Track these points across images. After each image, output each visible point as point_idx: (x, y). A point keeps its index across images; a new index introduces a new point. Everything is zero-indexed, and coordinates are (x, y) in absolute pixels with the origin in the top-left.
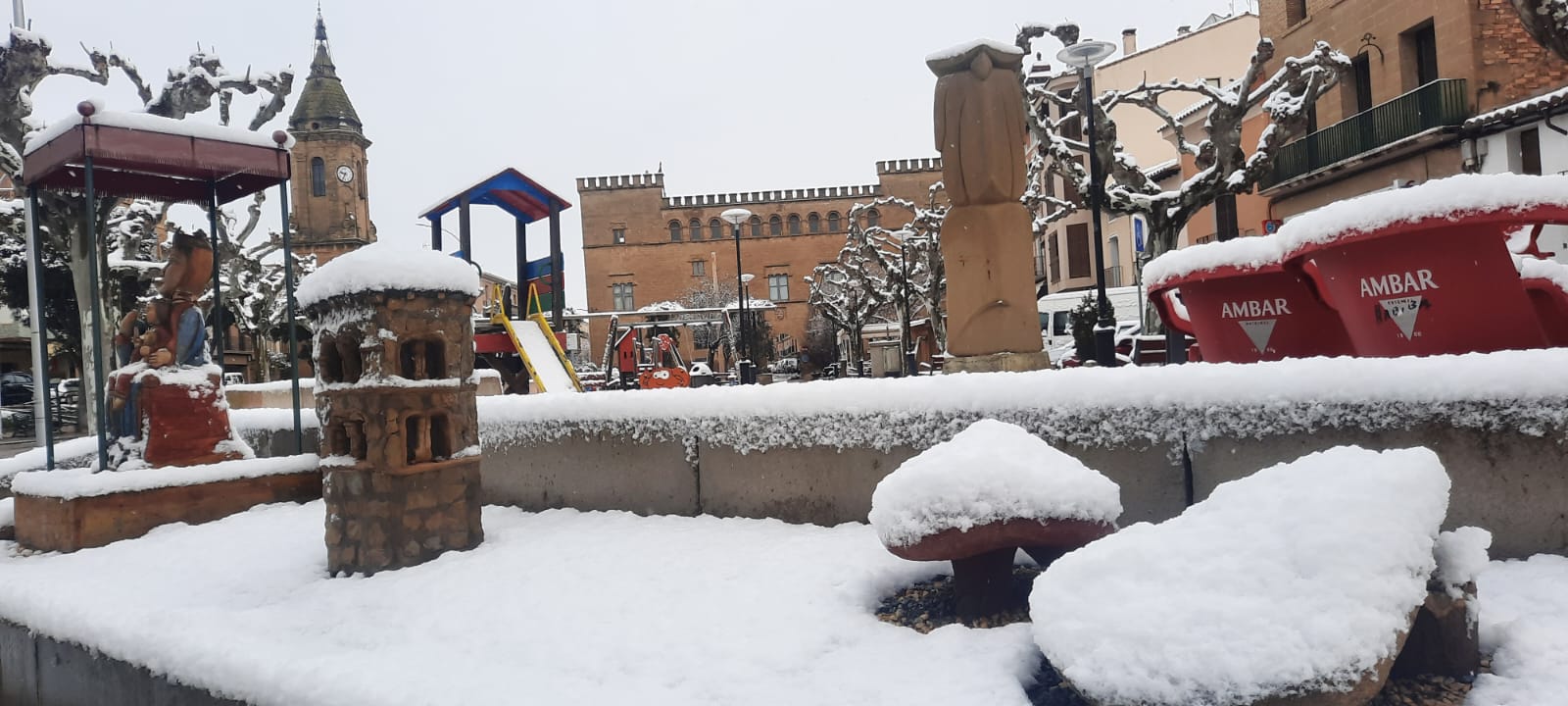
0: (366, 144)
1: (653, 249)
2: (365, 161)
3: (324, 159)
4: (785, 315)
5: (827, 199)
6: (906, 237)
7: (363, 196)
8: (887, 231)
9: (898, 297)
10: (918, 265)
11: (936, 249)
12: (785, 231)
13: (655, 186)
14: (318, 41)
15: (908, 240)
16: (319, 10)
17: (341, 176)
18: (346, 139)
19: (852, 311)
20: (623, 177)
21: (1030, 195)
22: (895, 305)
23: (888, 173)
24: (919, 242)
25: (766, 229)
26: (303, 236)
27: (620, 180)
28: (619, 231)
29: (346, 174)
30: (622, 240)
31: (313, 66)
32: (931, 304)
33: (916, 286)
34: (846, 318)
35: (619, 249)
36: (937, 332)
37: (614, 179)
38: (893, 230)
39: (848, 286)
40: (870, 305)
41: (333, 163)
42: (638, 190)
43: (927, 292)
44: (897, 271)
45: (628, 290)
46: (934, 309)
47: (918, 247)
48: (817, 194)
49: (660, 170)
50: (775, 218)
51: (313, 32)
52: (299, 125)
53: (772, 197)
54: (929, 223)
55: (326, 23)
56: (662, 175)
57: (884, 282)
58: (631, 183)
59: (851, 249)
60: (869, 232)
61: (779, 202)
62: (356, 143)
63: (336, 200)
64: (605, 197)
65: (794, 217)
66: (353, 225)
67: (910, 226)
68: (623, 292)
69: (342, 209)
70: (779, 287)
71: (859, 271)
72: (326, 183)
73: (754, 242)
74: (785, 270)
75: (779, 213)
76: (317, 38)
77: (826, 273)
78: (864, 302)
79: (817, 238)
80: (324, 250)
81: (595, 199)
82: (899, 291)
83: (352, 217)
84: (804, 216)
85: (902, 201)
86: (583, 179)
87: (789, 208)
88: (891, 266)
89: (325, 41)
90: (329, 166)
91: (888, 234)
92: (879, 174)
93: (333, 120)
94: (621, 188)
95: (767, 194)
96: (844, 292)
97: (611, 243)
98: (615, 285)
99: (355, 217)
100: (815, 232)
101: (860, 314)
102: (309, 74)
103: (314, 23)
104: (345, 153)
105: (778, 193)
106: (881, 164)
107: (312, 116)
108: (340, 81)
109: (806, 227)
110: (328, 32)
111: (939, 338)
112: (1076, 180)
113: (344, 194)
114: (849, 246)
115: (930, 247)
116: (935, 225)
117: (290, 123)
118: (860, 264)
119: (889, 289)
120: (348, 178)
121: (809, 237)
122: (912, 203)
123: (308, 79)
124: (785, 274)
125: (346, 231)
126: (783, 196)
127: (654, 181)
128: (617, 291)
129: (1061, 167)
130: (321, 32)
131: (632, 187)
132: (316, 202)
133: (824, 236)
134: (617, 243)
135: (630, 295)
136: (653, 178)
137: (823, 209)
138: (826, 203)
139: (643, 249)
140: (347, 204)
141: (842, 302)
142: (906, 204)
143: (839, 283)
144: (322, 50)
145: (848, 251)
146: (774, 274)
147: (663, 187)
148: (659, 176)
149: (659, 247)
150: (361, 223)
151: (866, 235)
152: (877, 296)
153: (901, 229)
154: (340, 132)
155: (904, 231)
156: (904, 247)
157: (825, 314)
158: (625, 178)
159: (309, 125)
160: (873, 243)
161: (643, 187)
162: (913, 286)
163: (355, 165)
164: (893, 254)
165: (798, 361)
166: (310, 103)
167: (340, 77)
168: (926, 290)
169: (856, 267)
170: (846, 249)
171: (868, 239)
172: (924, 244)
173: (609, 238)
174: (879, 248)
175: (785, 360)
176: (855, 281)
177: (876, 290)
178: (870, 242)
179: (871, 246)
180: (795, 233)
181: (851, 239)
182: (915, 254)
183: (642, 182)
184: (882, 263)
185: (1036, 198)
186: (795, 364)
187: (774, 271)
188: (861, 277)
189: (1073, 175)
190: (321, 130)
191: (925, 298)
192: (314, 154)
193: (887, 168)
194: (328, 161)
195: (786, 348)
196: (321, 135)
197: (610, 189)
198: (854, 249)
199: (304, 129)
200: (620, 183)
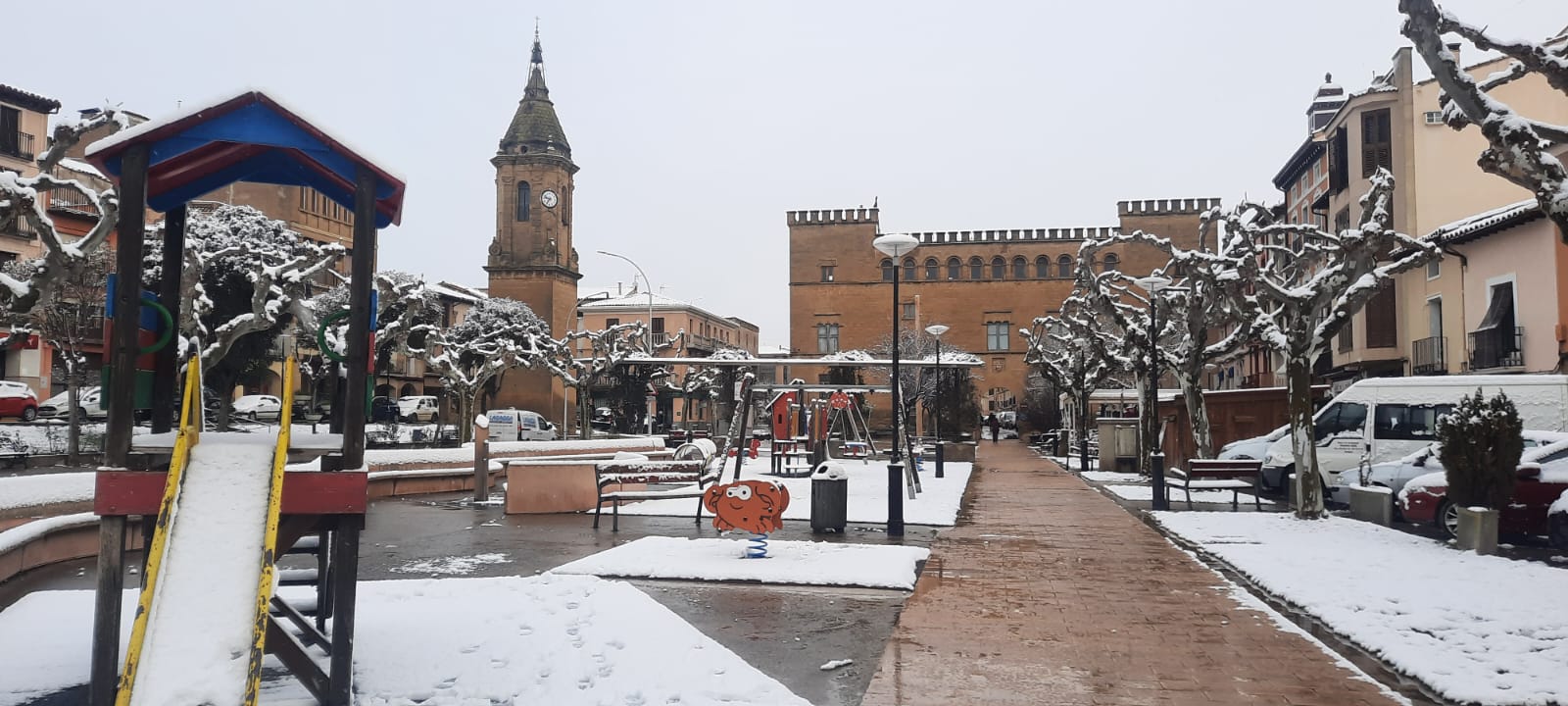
0: (573, 169)
1: (863, 289)
2: (571, 187)
3: (530, 184)
4: (1004, 367)
5: (1059, 241)
6: (1157, 287)
7: (567, 222)
8: (1129, 278)
9: (1139, 366)
10: (1170, 324)
11: (1200, 305)
12: (1009, 274)
13: (868, 221)
14: (533, 64)
15: (1158, 293)
16: (537, 32)
17: (545, 201)
18: (552, 163)
19: (1078, 374)
20: (835, 211)
21: (1372, 229)
22: (1135, 373)
23: (1130, 214)
24: (1174, 294)
25: (988, 272)
26: (505, 262)
27: (832, 214)
28: (827, 269)
29: (550, 199)
30: (831, 278)
31: (527, 90)
32: (1188, 380)
33: (1167, 355)
34: (1069, 382)
35: (827, 288)
36: (1194, 419)
37: (826, 213)
38: (1138, 278)
39: (1074, 344)
40: (1101, 368)
41: (540, 187)
42: (851, 226)
43: (1182, 364)
44: (1141, 332)
45: (833, 332)
46: (1192, 388)
47: (1172, 301)
48: (1047, 235)
49: (876, 205)
50: (998, 260)
51: (530, 55)
52: (509, 149)
53: (997, 237)
54: (1195, 267)
55: (542, 46)
56: (878, 210)
57: (1121, 341)
58: (844, 218)
59: (1078, 300)
60: (1104, 278)
61: (1003, 242)
62: (563, 169)
63: (538, 224)
64: (816, 232)
65: (1019, 260)
66: (554, 252)
67: (1161, 272)
68: (828, 332)
69: (543, 233)
70: (998, 335)
71: (1088, 328)
72: (531, 207)
73: (973, 286)
74: (1008, 317)
75: (1003, 255)
76: (533, 61)
77: (1048, 325)
78: (1094, 363)
79: (1045, 284)
80: (524, 276)
81: (807, 233)
82: (1141, 356)
83: (553, 243)
84: (1031, 259)
85: (1153, 236)
86: (795, 212)
87: (1015, 250)
88: (1133, 326)
89: (540, 65)
90: (534, 191)
91: (1132, 282)
92: (1120, 216)
93: (540, 144)
94: (833, 223)
95: (990, 233)
96: (1068, 350)
97: (819, 281)
98: (820, 325)
99: (556, 243)
100: (1042, 276)
101: (1088, 376)
102: (522, 98)
103: (531, 46)
104: (551, 178)
105: (1003, 233)
106: (1123, 205)
107: (522, 138)
108: (552, 104)
109: (1032, 271)
110: (544, 55)
111: (1197, 428)
112: (1546, 185)
113: (547, 219)
114: (1078, 295)
115: (1192, 302)
116: (1204, 271)
117: (500, 145)
118: (1091, 320)
119: (1126, 352)
120: (552, 203)
121: (1036, 282)
122: (1167, 240)
123: (521, 102)
124: (1006, 322)
125: (545, 257)
126: (1009, 236)
127: (868, 217)
128: (822, 331)
129: (1510, 158)
130: (537, 57)
131: (844, 222)
132: (520, 226)
133: (1052, 282)
134: (825, 280)
135: (836, 337)
136: (868, 213)
137: (1054, 252)
138: (1057, 246)
139: (852, 287)
140: (548, 230)
141: (1066, 362)
142: (1159, 241)
143: (1064, 338)
144: (537, 73)
145: (1075, 301)
146: (994, 321)
147: (878, 223)
148: (875, 211)
149: (869, 287)
150: (563, 250)
151: (1099, 282)
152: (1110, 360)
153: (1149, 276)
154: (546, 156)
155: (1152, 278)
156: (1153, 301)
157: (1044, 375)
158: (838, 212)
159: (518, 149)
160: (1108, 293)
161: (856, 222)
162: (1163, 354)
163: (560, 190)
164: (1135, 309)
165: (1017, 417)
166: (521, 126)
167: (552, 101)
168: (1181, 361)
169: (1084, 323)
170: (1072, 298)
171: (1102, 287)
172: (1181, 298)
173: (818, 275)
174: (1116, 300)
175: (1004, 413)
176: (1082, 340)
177: (1110, 353)
178: (1104, 290)
179: (1105, 296)
180: (1020, 277)
181: (1079, 286)
182: (1168, 309)
183: (856, 217)
184: (1120, 320)
185: (1381, 234)
186: (1014, 419)
187: (994, 318)
188: (1090, 335)
189: (1538, 176)
190: (529, 153)
191: (1180, 373)
192: (520, 178)
193: (1130, 209)
194: (534, 185)
195: (1007, 399)
196: (529, 158)
197: (821, 224)
198: (1083, 300)
199: (513, 152)
200: (832, 218)
